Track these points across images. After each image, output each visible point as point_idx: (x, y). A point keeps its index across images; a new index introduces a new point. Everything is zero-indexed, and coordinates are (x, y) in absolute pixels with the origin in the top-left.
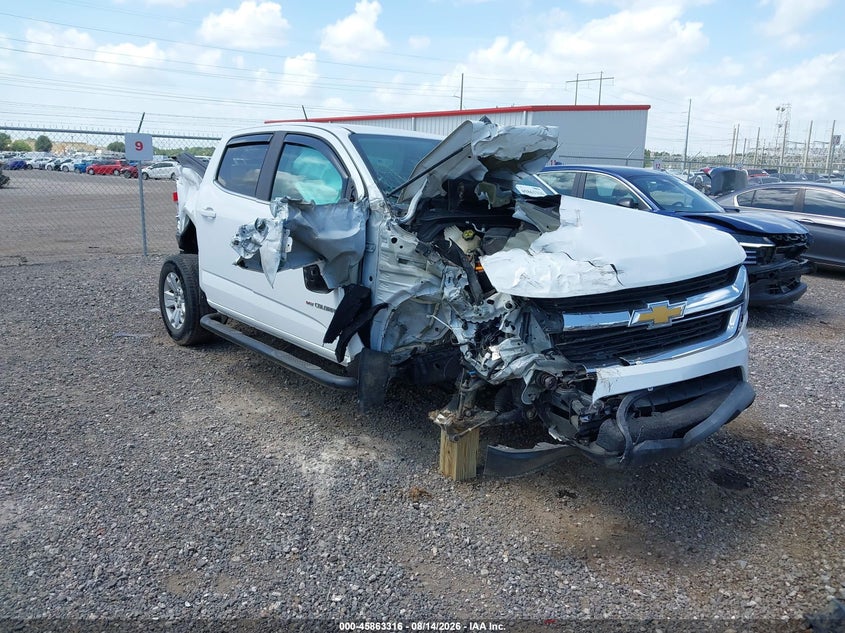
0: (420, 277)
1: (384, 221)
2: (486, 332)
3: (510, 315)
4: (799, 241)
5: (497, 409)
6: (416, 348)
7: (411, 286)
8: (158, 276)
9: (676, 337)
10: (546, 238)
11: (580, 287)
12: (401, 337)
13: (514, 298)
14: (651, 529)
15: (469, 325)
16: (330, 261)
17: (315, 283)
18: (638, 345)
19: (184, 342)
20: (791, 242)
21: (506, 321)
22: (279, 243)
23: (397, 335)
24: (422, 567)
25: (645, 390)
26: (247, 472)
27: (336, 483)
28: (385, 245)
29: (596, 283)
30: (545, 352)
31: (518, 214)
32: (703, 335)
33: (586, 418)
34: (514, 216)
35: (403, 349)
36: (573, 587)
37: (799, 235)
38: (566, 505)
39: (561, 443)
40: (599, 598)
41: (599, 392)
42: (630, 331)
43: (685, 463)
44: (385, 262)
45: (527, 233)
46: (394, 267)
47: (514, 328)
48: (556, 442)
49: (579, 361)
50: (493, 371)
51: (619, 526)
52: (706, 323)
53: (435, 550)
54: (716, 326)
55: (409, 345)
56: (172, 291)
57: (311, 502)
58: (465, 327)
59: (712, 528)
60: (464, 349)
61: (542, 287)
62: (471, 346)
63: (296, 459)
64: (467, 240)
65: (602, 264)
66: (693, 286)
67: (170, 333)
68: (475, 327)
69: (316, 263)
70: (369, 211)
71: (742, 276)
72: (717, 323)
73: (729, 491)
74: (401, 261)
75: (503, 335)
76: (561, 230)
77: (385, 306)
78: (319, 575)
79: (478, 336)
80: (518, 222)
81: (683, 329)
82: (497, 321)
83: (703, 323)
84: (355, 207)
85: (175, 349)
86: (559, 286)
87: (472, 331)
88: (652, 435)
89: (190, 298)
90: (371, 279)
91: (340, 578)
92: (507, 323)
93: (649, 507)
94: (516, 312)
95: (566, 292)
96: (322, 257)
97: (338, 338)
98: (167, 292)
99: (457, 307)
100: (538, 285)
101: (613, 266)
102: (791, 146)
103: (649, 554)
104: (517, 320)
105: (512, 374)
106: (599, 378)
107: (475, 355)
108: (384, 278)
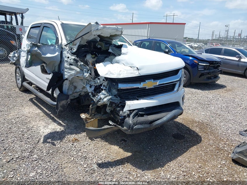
0: (76, 70)
1: (66, 51)
2: (97, 89)
3: (105, 83)
4: (218, 64)
5: (102, 113)
6: (80, 94)
7: (73, 73)
8: (15, 70)
9: (156, 91)
10: (118, 58)
11: (126, 75)
12: (74, 90)
13: (105, 78)
14: (147, 153)
15: (92, 86)
16: (47, 64)
17: (44, 71)
18: (143, 94)
19: (21, 90)
20: (215, 64)
21: (104, 85)
22: (25, 57)
23: (73, 89)
24: (66, 164)
25: (143, 108)
26: (22, 131)
27: (50, 136)
28: (66, 59)
29: (132, 73)
30: (115, 96)
31: (110, 50)
32: (166, 91)
33: (122, 117)
34: (109, 51)
35: (76, 94)
36: (113, 172)
37: (218, 62)
38: (122, 144)
39: (113, 125)
40: (120, 175)
41: (126, 109)
42: (140, 89)
43: (166, 131)
44: (66, 65)
45: (112, 57)
46: (68, 66)
47: (106, 87)
48: (111, 125)
49: (123, 99)
50: (98, 101)
51: (137, 151)
52: (167, 87)
53: (72, 158)
54: (171, 88)
55: (78, 92)
56: (18, 74)
57: (38, 142)
58: (91, 87)
59: (167, 152)
60: (90, 94)
61: (114, 75)
62: (92, 93)
63: (40, 128)
64: (93, 58)
65: (134, 67)
66: (163, 75)
67: (18, 87)
68: (94, 87)
69: (42, 64)
70: (62, 48)
71: (181, 73)
72: (171, 87)
73: (177, 140)
74: (71, 64)
75: (102, 90)
76: (122, 56)
77: (67, 79)
78: (29, 167)
79: (95, 90)
80: (110, 53)
81: (158, 89)
82: (101, 85)
83: (166, 87)
84: (57, 46)
85: (19, 92)
86: (120, 74)
87: (93, 88)
88: (141, 123)
89: (22, 76)
90: (63, 70)
91: (36, 168)
92: (104, 86)
93: (149, 145)
94: (106, 82)
95: (122, 76)
96: (45, 63)
97: (51, 89)
98: (17, 74)
99: (88, 80)
100: (113, 74)
101: (137, 68)
102: (229, 37)
103: (143, 161)
104: (107, 85)
105: (104, 102)
106: (126, 104)
107: (94, 96)
108: (66, 70)
